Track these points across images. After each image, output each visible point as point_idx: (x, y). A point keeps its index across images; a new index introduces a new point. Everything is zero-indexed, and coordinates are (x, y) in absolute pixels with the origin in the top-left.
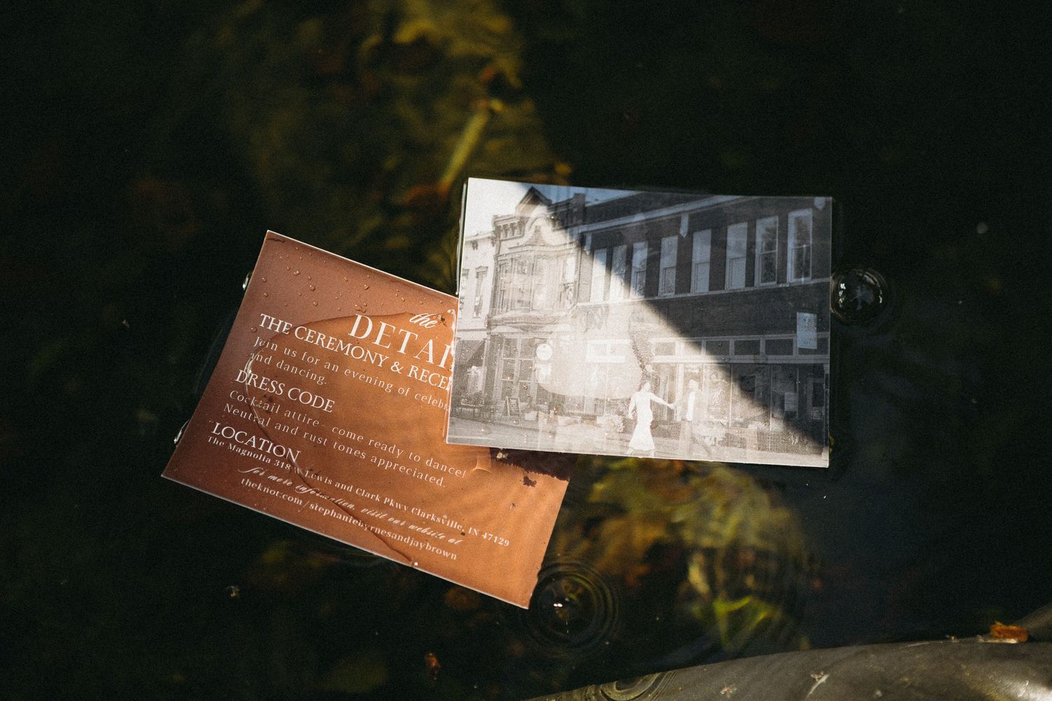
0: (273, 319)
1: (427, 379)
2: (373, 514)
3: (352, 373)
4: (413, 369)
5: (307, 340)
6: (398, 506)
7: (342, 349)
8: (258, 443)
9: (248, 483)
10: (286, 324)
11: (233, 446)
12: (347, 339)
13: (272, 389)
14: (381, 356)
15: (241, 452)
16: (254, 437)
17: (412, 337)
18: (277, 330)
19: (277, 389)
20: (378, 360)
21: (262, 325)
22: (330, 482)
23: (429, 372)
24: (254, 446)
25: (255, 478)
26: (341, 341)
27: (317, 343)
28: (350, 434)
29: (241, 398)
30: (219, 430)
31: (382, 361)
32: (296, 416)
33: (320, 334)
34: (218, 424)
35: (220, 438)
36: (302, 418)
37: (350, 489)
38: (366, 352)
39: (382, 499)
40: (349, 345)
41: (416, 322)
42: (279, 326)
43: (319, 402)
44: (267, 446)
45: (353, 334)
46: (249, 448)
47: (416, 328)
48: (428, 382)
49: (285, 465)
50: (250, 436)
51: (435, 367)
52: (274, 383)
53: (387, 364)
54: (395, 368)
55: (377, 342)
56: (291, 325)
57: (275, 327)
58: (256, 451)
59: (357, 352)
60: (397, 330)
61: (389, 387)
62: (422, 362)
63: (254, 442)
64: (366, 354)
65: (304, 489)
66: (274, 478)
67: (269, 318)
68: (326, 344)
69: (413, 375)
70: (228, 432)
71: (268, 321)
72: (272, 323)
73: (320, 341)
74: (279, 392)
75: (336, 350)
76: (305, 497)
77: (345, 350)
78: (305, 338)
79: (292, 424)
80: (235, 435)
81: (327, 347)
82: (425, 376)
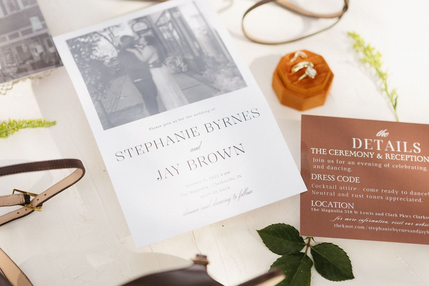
0: (317, 149)
1: (395, 157)
2: (397, 223)
3: (361, 163)
4: (387, 156)
5: (335, 154)
6: (407, 216)
7: (353, 155)
8: (334, 205)
9: (338, 226)
10: (323, 150)
11: (323, 210)
12: (353, 150)
13: (329, 179)
14: (370, 153)
15: (328, 211)
16: (330, 202)
17: (380, 142)
18: (321, 153)
19: (332, 178)
20: (370, 155)
21: (313, 153)
22: (373, 214)
23: (394, 155)
24: (332, 207)
25: (339, 222)
26: (351, 152)
27: (340, 155)
28: (372, 190)
29: (317, 186)
30: (314, 204)
31: (372, 155)
32: (345, 188)
33: (340, 151)
34: (312, 201)
35: (316, 207)
36: (348, 188)
37: (383, 214)
38: (363, 153)
39: (398, 215)
40: (355, 152)
41: (379, 135)
42: (320, 151)
43: (352, 180)
44: (338, 205)
45: (354, 147)
46: (330, 208)
47: (380, 138)
48: (396, 159)
49: (349, 212)
50: (328, 203)
51: (396, 152)
52: (329, 176)
53: (375, 156)
54: (379, 157)
55: (366, 148)
56: (326, 150)
57: (319, 152)
58: (334, 209)
59: (360, 154)
60: (373, 141)
61: (380, 166)
62: (390, 152)
63: (331, 205)
64: (364, 154)
65: (362, 220)
66: (347, 219)
67: (315, 149)
68: (344, 154)
69: (388, 157)
70: (319, 204)
71: (315, 151)
72: (317, 151)
73: (341, 153)
74: (333, 179)
75: (350, 156)
76: (365, 224)
77: (354, 155)
78: (334, 154)
79: (345, 192)
80: (322, 204)
81: (346, 155)
82: (393, 157)
